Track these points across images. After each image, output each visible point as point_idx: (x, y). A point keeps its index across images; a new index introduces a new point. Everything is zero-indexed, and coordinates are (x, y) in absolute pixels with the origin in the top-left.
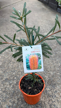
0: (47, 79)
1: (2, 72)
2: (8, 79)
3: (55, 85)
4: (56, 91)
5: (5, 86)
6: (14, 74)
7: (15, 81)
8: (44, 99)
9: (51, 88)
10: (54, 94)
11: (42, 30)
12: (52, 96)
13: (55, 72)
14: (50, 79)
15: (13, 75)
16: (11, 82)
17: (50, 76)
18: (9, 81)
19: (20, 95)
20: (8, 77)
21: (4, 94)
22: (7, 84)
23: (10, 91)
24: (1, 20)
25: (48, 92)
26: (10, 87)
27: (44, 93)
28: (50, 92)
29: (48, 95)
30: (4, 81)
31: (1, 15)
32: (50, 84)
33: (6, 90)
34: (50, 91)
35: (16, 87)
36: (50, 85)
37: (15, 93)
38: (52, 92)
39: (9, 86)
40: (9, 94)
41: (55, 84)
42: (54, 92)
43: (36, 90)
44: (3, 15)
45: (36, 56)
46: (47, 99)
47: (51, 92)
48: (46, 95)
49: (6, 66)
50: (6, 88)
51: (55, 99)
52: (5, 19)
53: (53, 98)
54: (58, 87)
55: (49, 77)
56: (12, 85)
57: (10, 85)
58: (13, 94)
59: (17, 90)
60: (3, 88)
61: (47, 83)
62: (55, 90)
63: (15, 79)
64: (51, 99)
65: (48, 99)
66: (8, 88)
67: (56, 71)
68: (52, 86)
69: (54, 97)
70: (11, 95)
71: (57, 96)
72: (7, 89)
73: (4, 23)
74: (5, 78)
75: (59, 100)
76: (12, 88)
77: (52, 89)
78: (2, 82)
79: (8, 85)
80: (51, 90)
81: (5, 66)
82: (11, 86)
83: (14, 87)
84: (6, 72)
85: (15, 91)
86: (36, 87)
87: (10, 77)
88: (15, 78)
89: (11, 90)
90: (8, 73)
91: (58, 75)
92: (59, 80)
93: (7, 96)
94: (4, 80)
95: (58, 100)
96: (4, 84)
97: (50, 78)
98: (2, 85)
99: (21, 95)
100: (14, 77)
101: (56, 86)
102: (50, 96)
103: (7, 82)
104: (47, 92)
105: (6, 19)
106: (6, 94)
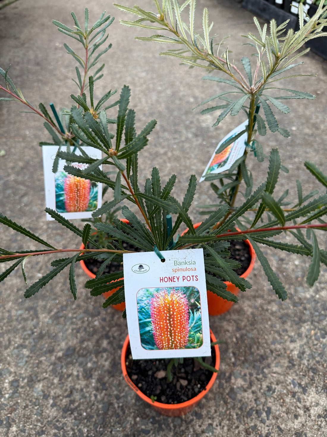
0: (231, 338)
1: (46, 320)
2: (74, 349)
3: (265, 362)
4: (269, 389)
5: (69, 384)
6: (96, 323)
7: (105, 355)
8: (226, 428)
9: (251, 375)
10: (263, 400)
11: (192, 100)
12: (257, 412)
13: (259, 301)
14: (242, 336)
15: (95, 332)
16: (89, 365)
17: (243, 324)
18: (81, 359)
19: (130, 419)
20: (73, 342)
21: (69, 421)
22: (75, 373)
23: (91, 405)
24: (18, 63)
25: (239, 397)
26: (87, 386)
27: (226, 403)
28: (248, 396)
29: (241, 409)
30: (59, 359)
31: (16, 38)
32: (246, 360)
33: (72, 402)
34: (245, 391)
35: (111, 384)
36: (247, 365)
37: (110, 413)
38: (253, 392)
39: (83, 383)
40: (89, 417)
41: (263, 358)
42: (264, 394)
43: (184, 383)
44: (23, 37)
45: (181, 299)
46: (237, 427)
47: (251, 396)
48: (233, 408)
49: (62, 291)
50: (71, 392)
51: (268, 422)
52: (31, 55)
53: (263, 422)
54: (275, 369)
55: (239, 329)
56: (96, 374)
57: (88, 375)
58: (104, 419)
59: (118, 398)
60: (59, 392)
61: (234, 354)
62: (265, 385)
63: (105, 350)
64: (252, 424)
65: (242, 427)
66: (82, 390)
67: (262, 297)
68: (254, 367)
69: (264, 415)
70: (95, 424)
71: (276, 409)
72: (77, 396)
73: (31, 77)
74: (63, 345)
75: (283, 426)
76: (97, 389)
77: (253, 378)
78: (54, 364)
79: (78, 376)
80: (251, 384)
81: (58, 289)
82: (93, 382)
83: (104, 384)
84: (65, 317)
85: (111, 404)
86: (186, 373)
87: (82, 341)
88: (105, 343)
89: (93, 398)
90: (72, 323)
91: (273, 313)
92: (276, 336)
93: (80, 431)
94: (60, 354)
95: (280, 429)
96: (61, 377)
97: (244, 332)
98: (56, 381)
99: (135, 418)
100: (98, 341)
101: (269, 366)
102: (249, 415)
103: (73, 364)
104: (235, 394)
105: (36, 57)
106: (75, 419)
